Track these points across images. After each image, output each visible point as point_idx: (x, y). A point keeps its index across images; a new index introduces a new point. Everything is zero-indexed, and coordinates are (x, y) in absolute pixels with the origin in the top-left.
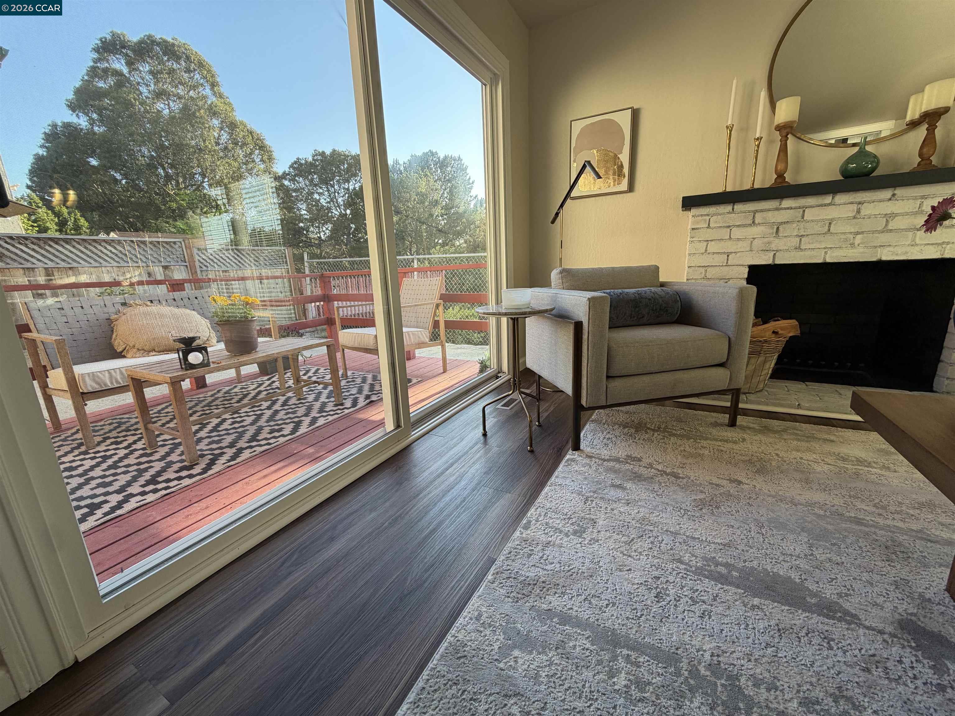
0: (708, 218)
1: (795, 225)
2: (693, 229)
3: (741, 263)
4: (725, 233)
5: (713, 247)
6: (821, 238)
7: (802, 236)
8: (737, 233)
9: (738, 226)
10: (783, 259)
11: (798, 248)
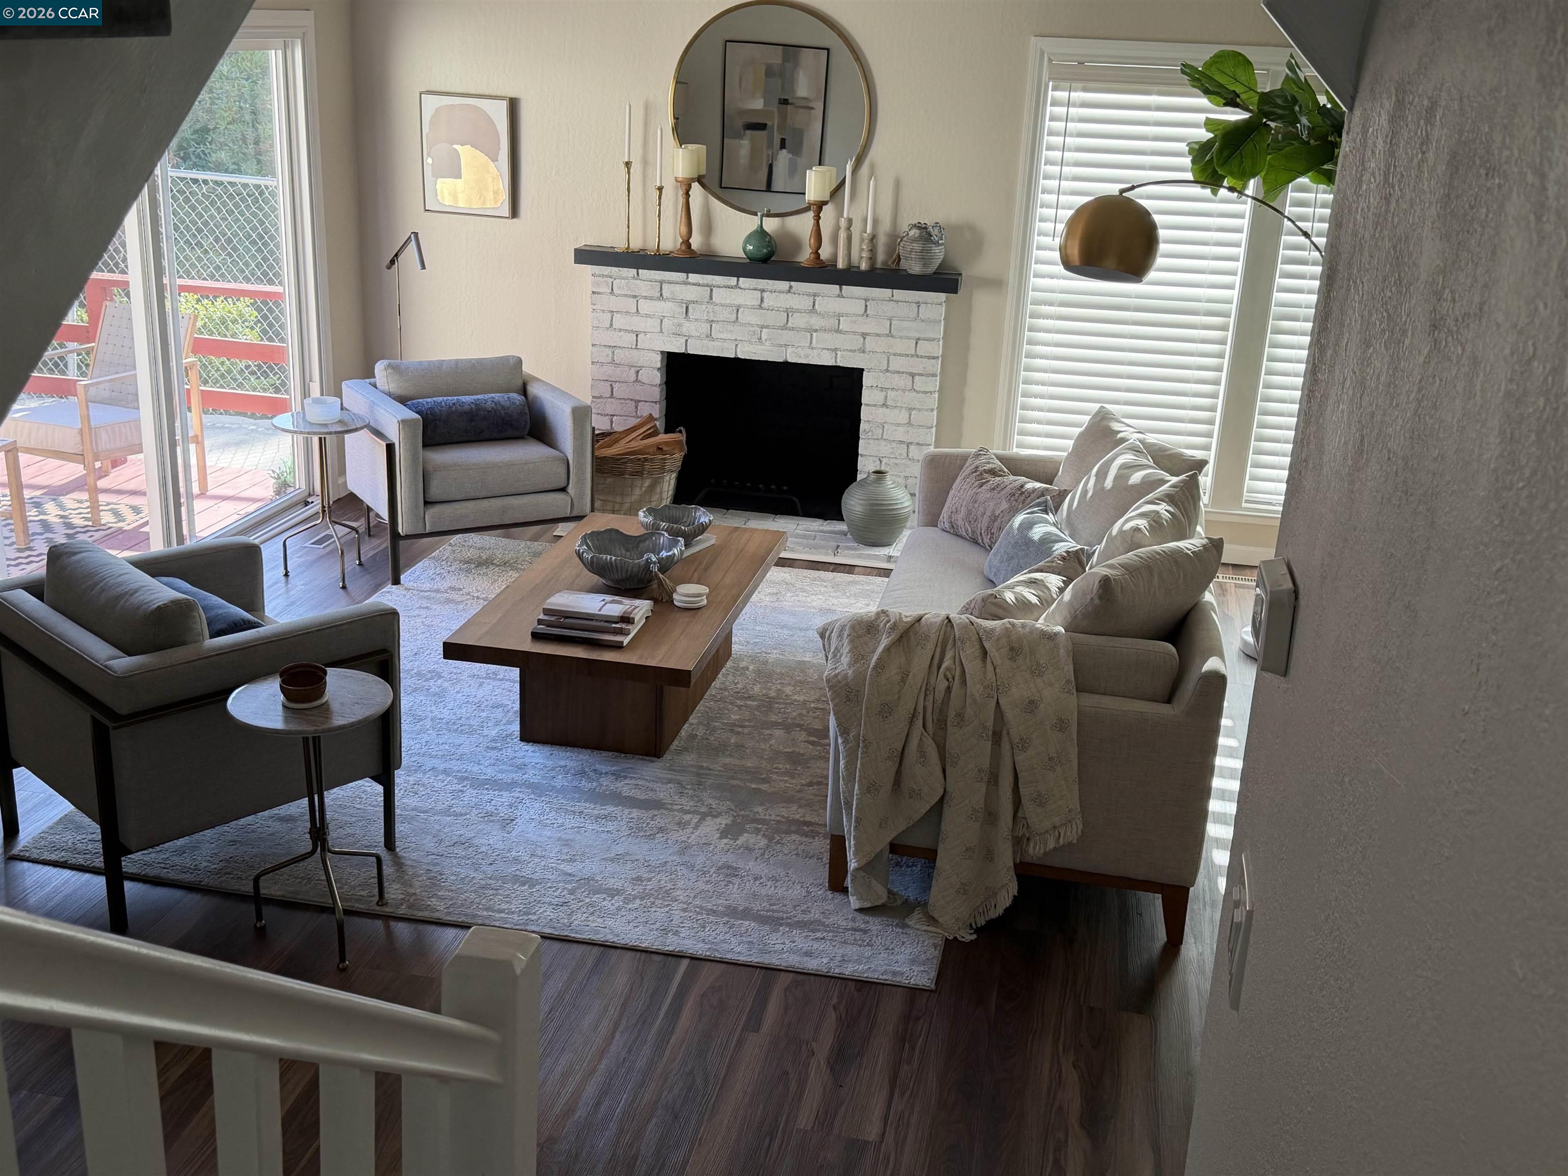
0: (610, 280)
1: (704, 307)
2: (593, 292)
3: (652, 347)
4: (631, 304)
5: (619, 320)
6: (730, 327)
7: (712, 321)
8: (646, 307)
9: (646, 298)
10: (696, 349)
11: (709, 336)
